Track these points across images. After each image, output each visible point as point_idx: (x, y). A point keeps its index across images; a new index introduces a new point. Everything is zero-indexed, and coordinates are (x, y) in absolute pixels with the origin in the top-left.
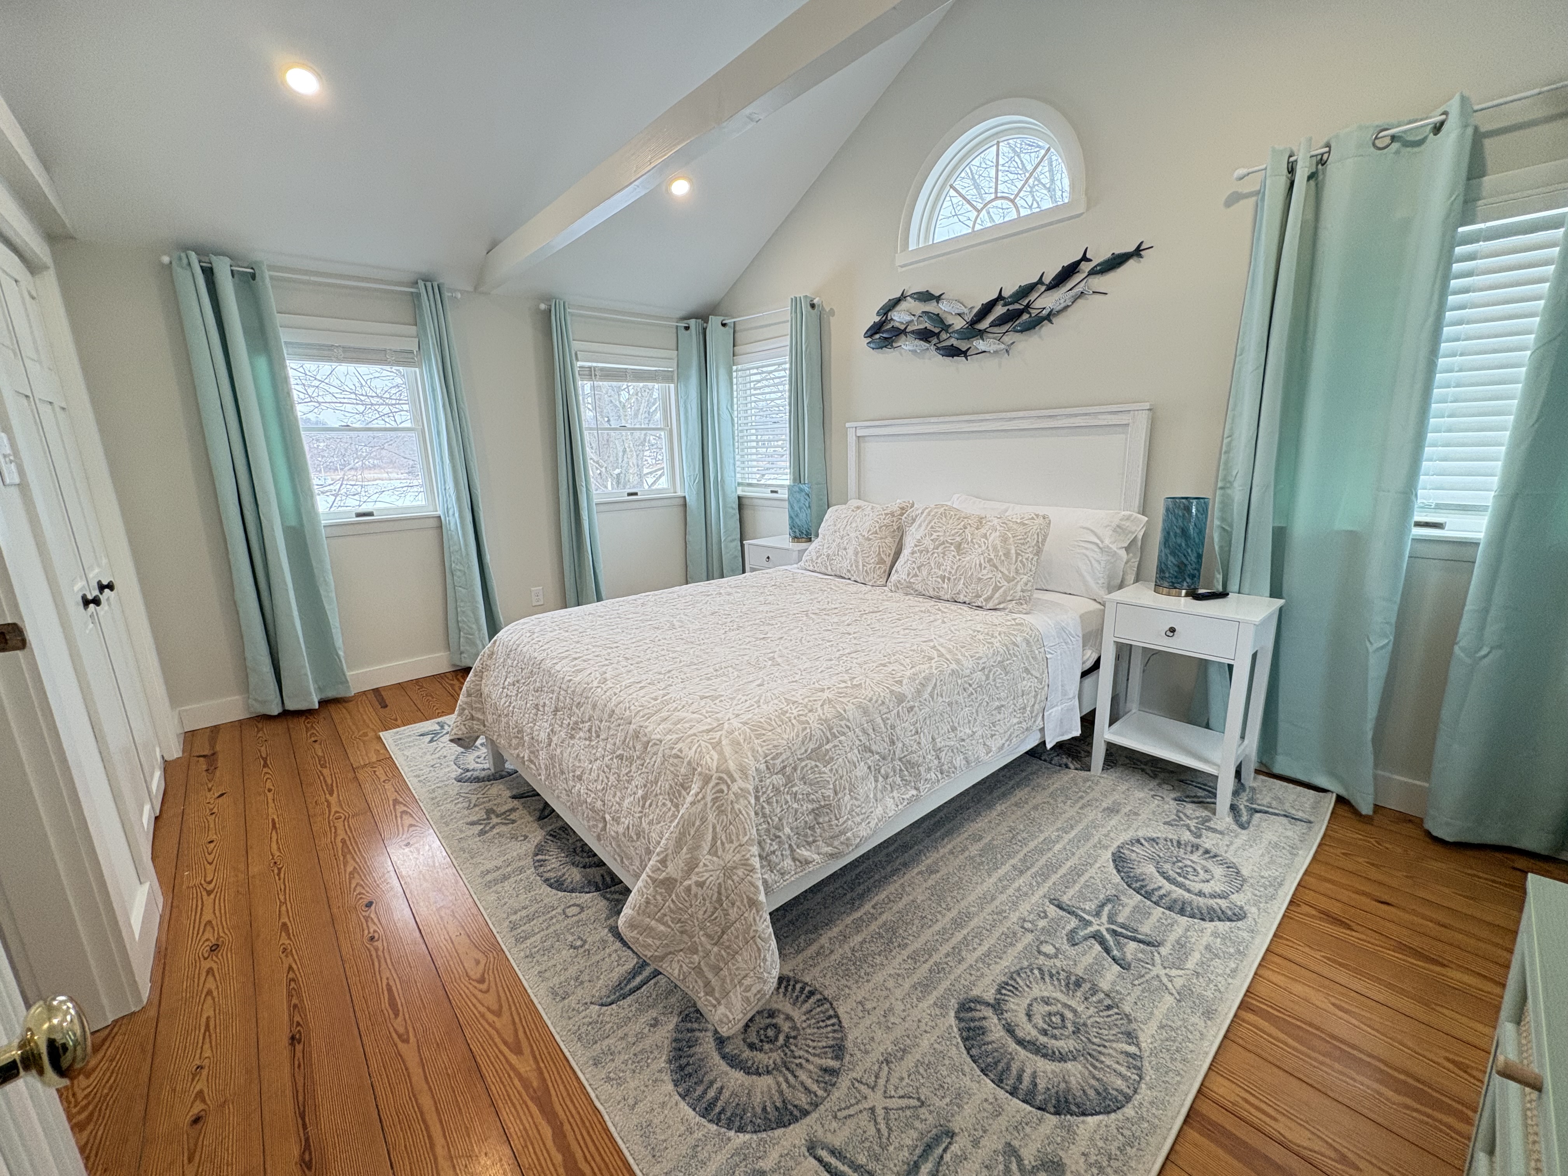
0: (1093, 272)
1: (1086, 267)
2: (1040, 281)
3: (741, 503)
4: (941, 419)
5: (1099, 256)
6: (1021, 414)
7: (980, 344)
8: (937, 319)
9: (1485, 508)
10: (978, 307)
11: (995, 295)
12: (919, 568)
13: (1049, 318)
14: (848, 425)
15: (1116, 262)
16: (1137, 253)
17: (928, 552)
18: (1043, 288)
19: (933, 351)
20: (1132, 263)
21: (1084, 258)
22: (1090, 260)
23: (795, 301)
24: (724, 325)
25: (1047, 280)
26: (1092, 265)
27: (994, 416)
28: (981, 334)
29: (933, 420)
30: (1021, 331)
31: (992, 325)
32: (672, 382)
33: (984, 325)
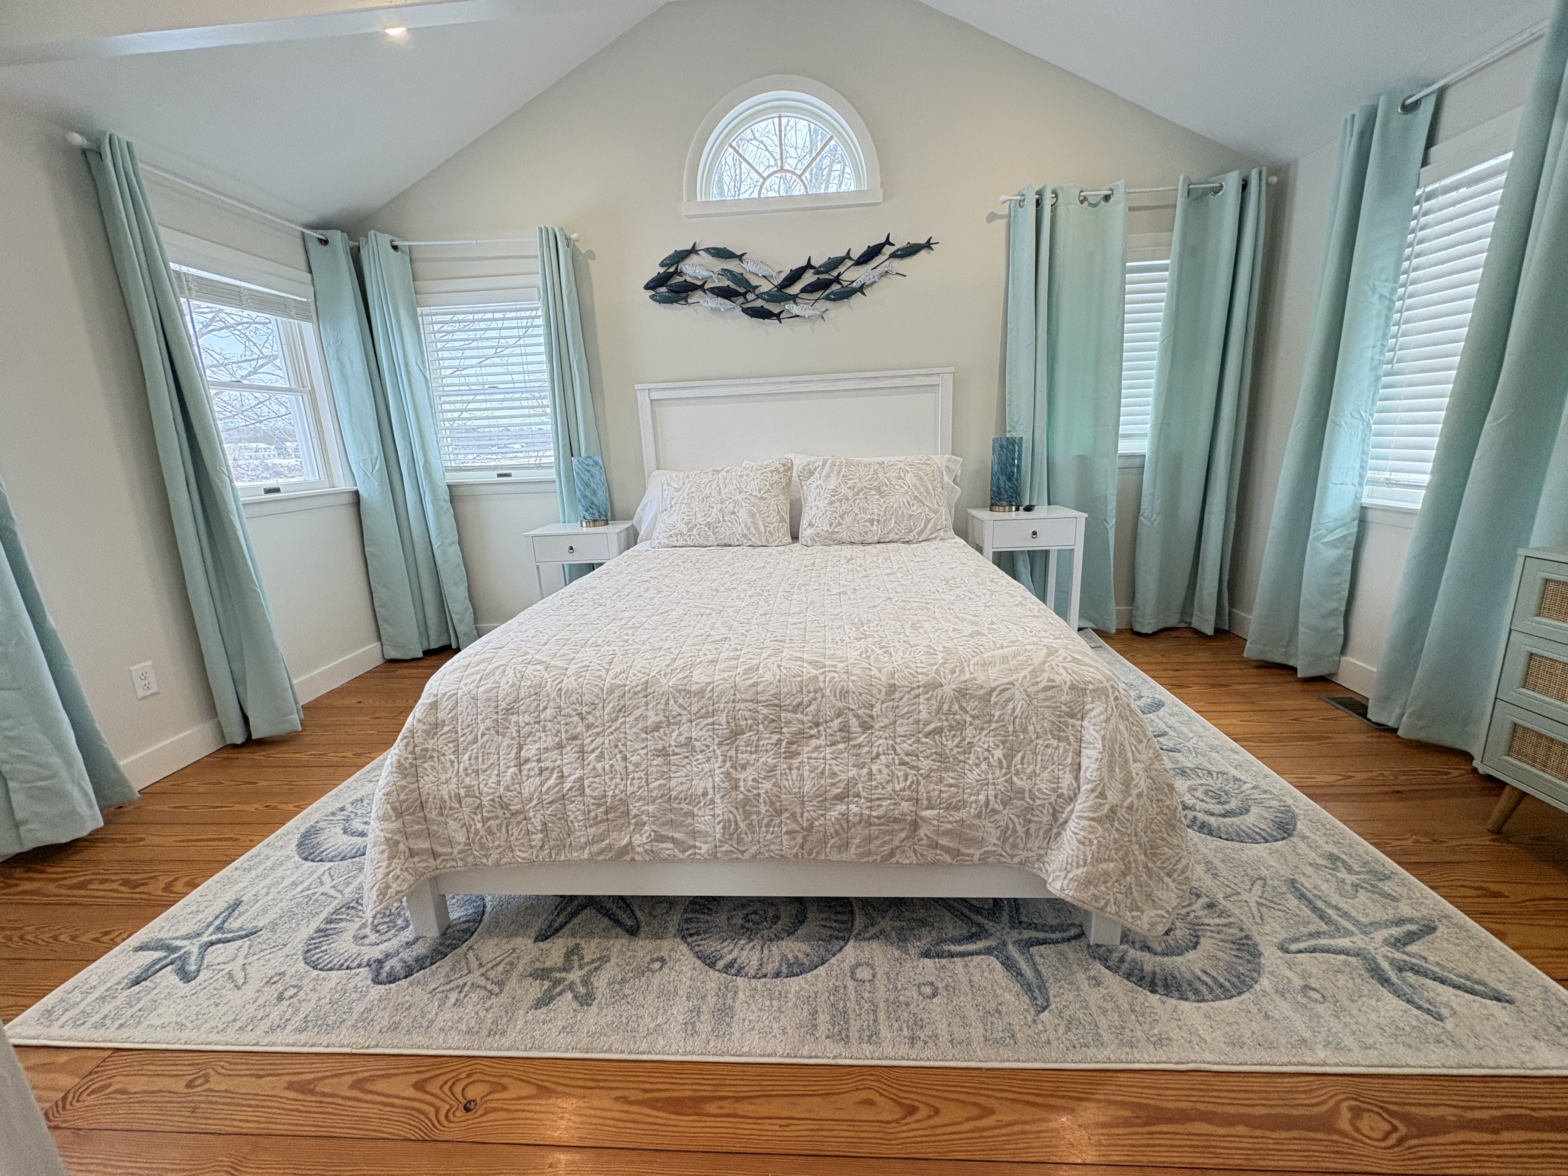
0: (893, 256)
1: (888, 250)
2: (848, 256)
3: (455, 494)
4: (761, 380)
5: (900, 242)
6: (847, 375)
7: (792, 308)
8: (739, 279)
9: (1146, 435)
10: (786, 273)
11: (804, 263)
12: (841, 517)
13: (861, 289)
14: (637, 387)
15: (911, 251)
16: (928, 245)
17: (848, 500)
18: (851, 262)
19: (738, 311)
20: (923, 252)
21: (888, 242)
22: (893, 245)
23: (544, 231)
24: (395, 248)
25: (855, 255)
26: (893, 249)
27: (821, 377)
28: (794, 298)
29: (752, 381)
30: (834, 300)
31: (804, 290)
32: (308, 319)
33: (795, 289)
